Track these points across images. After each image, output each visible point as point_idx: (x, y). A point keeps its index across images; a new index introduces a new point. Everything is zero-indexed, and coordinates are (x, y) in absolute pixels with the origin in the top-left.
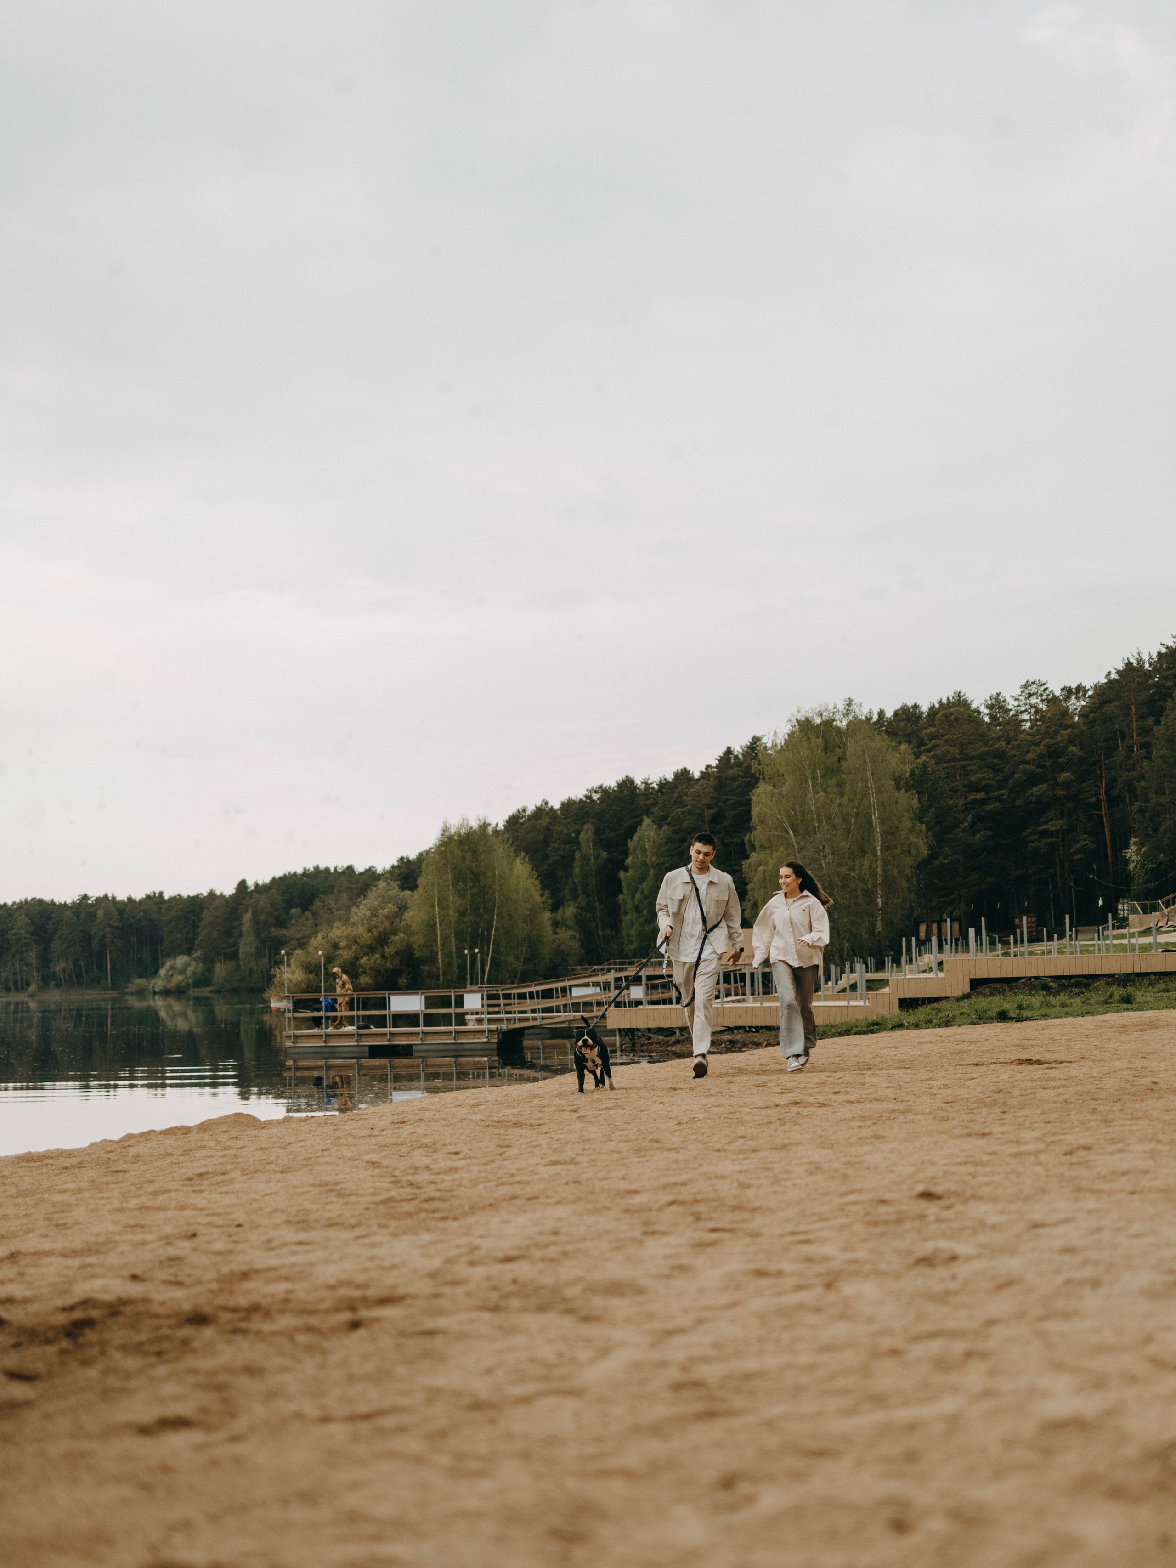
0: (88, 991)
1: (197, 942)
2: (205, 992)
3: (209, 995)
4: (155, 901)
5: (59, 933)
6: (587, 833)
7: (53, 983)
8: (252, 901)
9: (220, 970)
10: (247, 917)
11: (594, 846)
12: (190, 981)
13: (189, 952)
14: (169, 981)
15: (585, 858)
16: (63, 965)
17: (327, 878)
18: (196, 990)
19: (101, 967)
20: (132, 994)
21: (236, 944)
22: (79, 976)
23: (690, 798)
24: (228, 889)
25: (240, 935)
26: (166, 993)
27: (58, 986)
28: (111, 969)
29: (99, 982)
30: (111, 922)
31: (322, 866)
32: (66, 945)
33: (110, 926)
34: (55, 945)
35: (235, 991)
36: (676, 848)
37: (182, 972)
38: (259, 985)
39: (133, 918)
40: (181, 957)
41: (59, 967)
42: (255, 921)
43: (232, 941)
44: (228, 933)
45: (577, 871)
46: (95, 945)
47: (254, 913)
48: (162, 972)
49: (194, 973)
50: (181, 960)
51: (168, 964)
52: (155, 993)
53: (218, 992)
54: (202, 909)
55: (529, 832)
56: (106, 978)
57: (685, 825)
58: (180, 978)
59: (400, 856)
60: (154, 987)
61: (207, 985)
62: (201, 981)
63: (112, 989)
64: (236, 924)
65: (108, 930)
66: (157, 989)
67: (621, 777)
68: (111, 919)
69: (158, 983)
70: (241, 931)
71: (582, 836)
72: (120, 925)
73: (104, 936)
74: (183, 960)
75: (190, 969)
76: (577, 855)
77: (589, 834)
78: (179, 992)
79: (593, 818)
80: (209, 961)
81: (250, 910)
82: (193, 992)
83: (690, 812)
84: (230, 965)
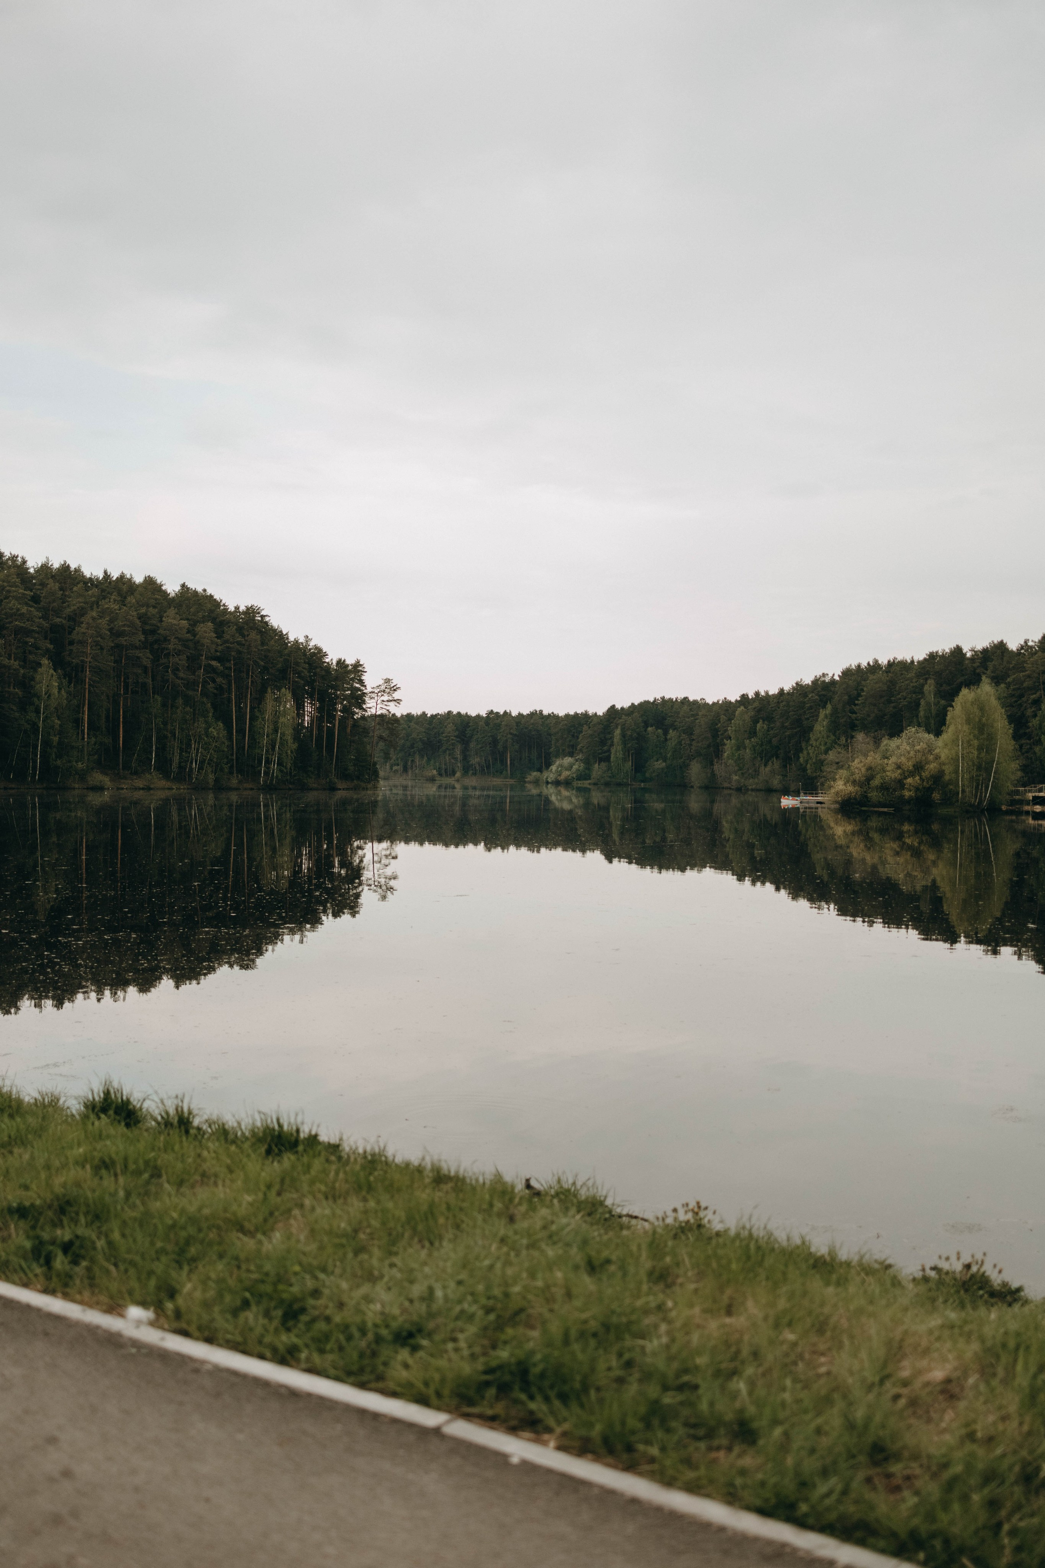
0: (495, 779)
1: (579, 747)
2: (586, 784)
3: (588, 786)
4: (536, 716)
5: (475, 737)
6: (930, 687)
7: (471, 772)
8: (621, 720)
9: (597, 770)
10: (618, 732)
11: (935, 695)
12: (574, 775)
13: (571, 755)
14: (560, 775)
15: (928, 704)
16: (477, 760)
17: (672, 706)
18: (579, 782)
19: (503, 762)
20: (530, 782)
21: (609, 751)
22: (488, 767)
23: (1029, 666)
24: (601, 710)
25: (612, 745)
26: (557, 783)
27: (475, 774)
28: (510, 764)
29: (501, 773)
30: (511, 731)
31: (667, 697)
32: (480, 746)
33: (511, 734)
34: (472, 745)
35: (607, 784)
36: (1016, 701)
37: (570, 767)
38: (625, 780)
39: (526, 728)
40: (566, 758)
41: (475, 760)
42: (623, 735)
43: (605, 748)
44: (603, 742)
45: (922, 714)
46: (500, 747)
47: (623, 729)
48: (554, 768)
49: (578, 770)
50: (568, 760)
51: (557, 763)
52: (547, 783)
53: (595, 784)
54: (581, 725)
55: (876, 683)
56: (506, 770)
57: (1025, 685)
58: (568, 773)
60: (547, 778)
61: (586, 779)
62: (583, 776)
63: (511, 778)
64: (608, 736)
65: (509, 736)
66: (550, 780)
67: (953, 645)
68: (510, 729)
69: (551, 774)
70: (613, 742)
71: (926, 688)
72: (517, 733)
73: (507, 741)
74: (569, 760)
75: (575, 767)
76: (922, 702)
77: (932, 687)
78: (567, 783)
79: (933, 675)
80: (588, 763)
81: (619, 727)
82: (576, 784)
83: (1029, 676)
84: (604, 765)
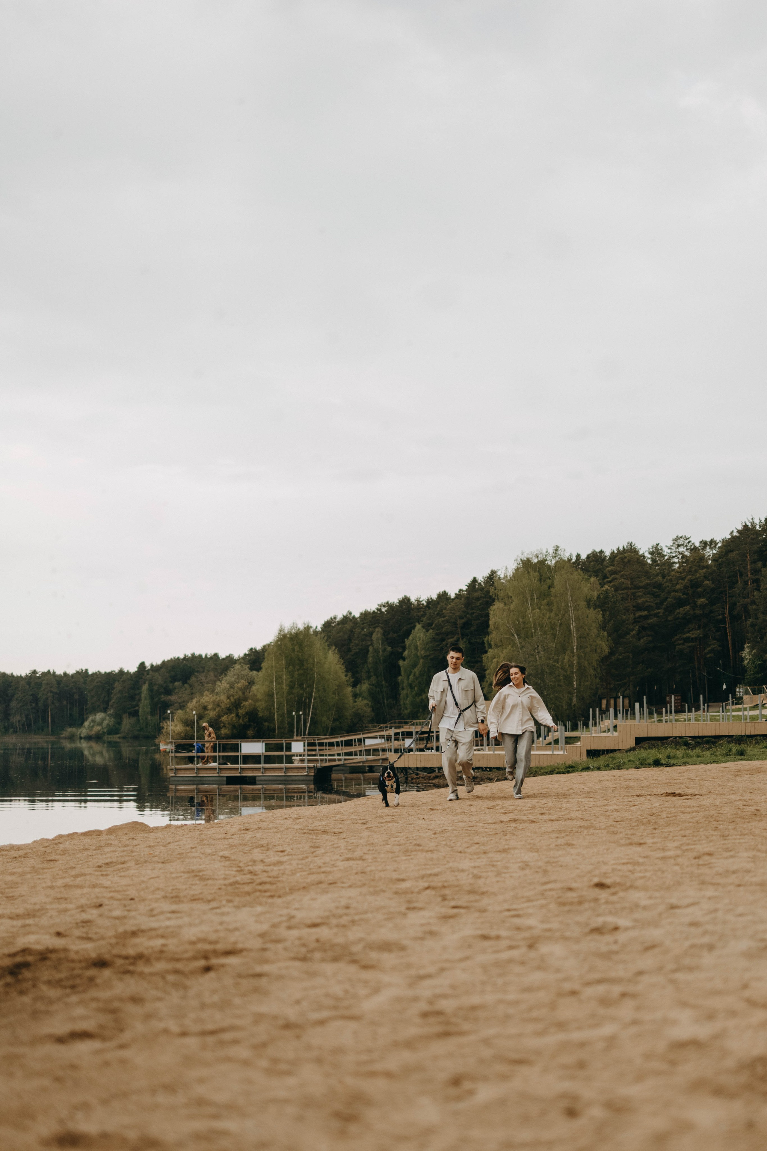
0: (35, 736)
1: (110, 704)
2: (115, 738)
3: (118, 740)
4: (83, 675)
5: (16, 697)
6: (377, 635)
7: (11, 730)
8: (148, 676)
9: (127, 723)
10: (145, 687)
11: (382, 643)
12: (105, 730)
13: (105, 710)
14: (91, 731)
15: (376, 651)
16: (18, 718)
17: (200, 662)
18: (109, 736)
19: (45, 720)
20: (66, 738)
21: (137, 705)
22: (29, 725)
23: (448, 612)
24: (132, 668)
25: (140, 700)
26: (89, 738)
27: (15, 732)
28: (52, 721)
29: (43, 730)
30: (52, 689)
31: (197, 654)
32: (20, 705)
33: (51, 692)
34: (14, 704)
35: (136, 738)
36: (438, 645)
37: (100, 724)
38: (152, 733)
39: (67, 686)
40: (99, 714)
41: (16, 719)
42: (151, 690)
43: (134, 703)
44: (132, 698)
45: (370, 659)
46: (40, 704)
47: (151, 685)
48: (86, 724)
49: (108, 725)
50: (99, 716)
51: (90, 719)
52: (81, 738)
53: (124, 738)
54: (114, 681)
55: (338, 633)
56: (48, 727)
57: (444, 630)
58: (99, 728)
59: (250, 648)
60: (80, 734)
61: (117, 733)
62: (113, 731)
63: (52, 735)
64: (137, 692)
65: (50, 694)
66: (82, 736)
67: (401, 596)
68: (51, 687)
69: (84, 731)
70: (141, 697)
71: (374, 636)
72: (58, 692)
73: (47, 699)
74: (101, 716)
75: (106, 722)
76: (371, 649)
77: (379, 635)
78: (98, 738)
79: (382, 623)
80: (118, 717)
81: (147, 682)
82: (106, 738)
83: (447, 621)
84: (133, 720)
